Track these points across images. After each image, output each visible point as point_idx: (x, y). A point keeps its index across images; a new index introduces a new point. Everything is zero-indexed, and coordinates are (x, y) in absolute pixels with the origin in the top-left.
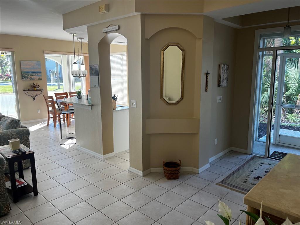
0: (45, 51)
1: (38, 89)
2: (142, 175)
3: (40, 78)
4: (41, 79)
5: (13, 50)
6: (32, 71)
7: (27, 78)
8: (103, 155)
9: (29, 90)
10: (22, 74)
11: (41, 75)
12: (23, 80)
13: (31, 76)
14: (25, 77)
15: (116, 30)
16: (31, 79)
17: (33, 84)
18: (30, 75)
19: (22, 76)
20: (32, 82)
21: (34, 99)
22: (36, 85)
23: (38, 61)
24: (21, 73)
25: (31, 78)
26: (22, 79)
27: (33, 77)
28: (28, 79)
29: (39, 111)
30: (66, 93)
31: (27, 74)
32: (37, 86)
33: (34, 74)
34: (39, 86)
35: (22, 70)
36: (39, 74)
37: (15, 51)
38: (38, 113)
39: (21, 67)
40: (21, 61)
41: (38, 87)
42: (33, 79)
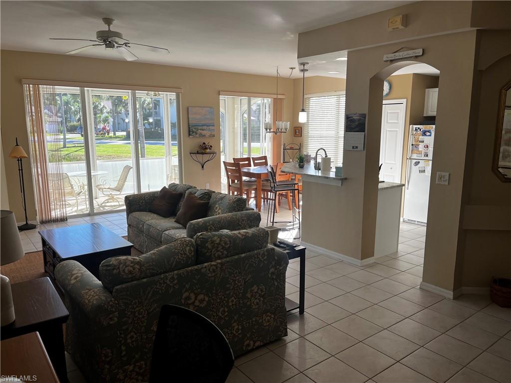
0: (221, 92)
1: (210, 150)
2: (451, 297)
3: (213, 133)
4: (214, 136)
5: (179, 90)
6: (203, 123)
7: (196, 133)
8: (362, 260)
9: (198, 153)
10: (189, 128)
11: (214, 129)
12: (191, 137)
13: (201, 131)
14: (193, 132)
15: (416, 57)
17: (204, 143)
19: (189, 131)
20: (202, 140)
21: (203, 167)
22: (207, 144)
23: (211, 107)
24: (189, 126)
25: (201, 134)
26: (189, 135)
27: (204, 132)
28: (197, 136)
29: (208, 186)
30: (248, 159)
31: (196, 127)
32: (208, 146)
33: (205, 127)
34: (211, 146)
35: (190, 122)
36: (211, 128)
37: (182, 92)
39: (189, 116)
40: (189, 108)
42: (204, 136)
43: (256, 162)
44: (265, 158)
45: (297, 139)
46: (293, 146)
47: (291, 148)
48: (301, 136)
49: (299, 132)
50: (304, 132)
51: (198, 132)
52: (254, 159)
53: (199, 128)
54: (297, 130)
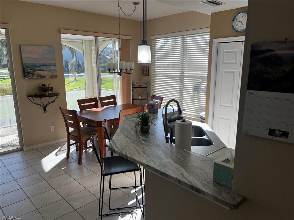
0: (61, 30)
1: (51, 92)
3: (54, 74)
4: (56, 77)
6: (41, 63)
7: (33, 75)
9: (36, 96)
10: (24, 69)
11: (56, 69)
12: (26, 78)
14: (29, 73)
16: (40, 77)
17: (43, 85)
18: (38, 70)
19: (24, 73)
20: (40, 82)
21: (45, 110)
22: (47, 86)
23: (50, 46)
24: (23, 66)
25: (40, 75)
26: (25, 76)
27: (42, 73)
28: (34, 77)
29: (53, 129)
30: (95, 100)
31: (33, 68)
32: (49, 88)
33: (44, 68)
34: (52, 88)
35: (23, 62)
36: (52, 68)
37: (11, 28)
38: (52, 131)
39: (23, 56)
40: (21, 46)
41: (51, 91)
42: (43, 77)
43: (103, 101)
44: (114, 97)
45: (145, 78)
46: (141, 85)
47: (140, 87)
48: (148, 75)
49: (146, 72)
50: (151, 71)
51: (35, 73)
52: (102, 99)
53: (37, 68)
54: (145, 70)
